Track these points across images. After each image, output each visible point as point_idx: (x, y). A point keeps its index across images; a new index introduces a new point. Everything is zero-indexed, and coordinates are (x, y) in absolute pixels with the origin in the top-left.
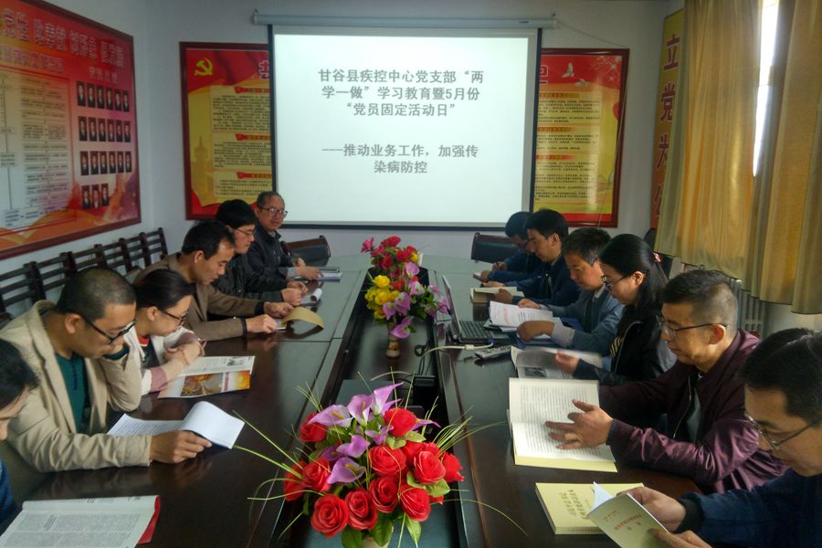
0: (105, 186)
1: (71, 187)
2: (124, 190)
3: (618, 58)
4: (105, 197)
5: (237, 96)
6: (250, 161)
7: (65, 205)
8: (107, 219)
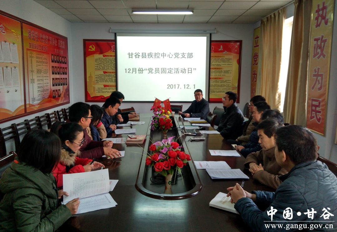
0: (59, 90)
1: (49, 90)
2: (65, 92)
3: (238, 44)
4: (59, 94)
5: (104, 58)
6: (108, 81)
7: (48, 96)
8: (60, 102)
